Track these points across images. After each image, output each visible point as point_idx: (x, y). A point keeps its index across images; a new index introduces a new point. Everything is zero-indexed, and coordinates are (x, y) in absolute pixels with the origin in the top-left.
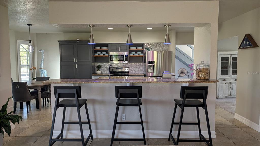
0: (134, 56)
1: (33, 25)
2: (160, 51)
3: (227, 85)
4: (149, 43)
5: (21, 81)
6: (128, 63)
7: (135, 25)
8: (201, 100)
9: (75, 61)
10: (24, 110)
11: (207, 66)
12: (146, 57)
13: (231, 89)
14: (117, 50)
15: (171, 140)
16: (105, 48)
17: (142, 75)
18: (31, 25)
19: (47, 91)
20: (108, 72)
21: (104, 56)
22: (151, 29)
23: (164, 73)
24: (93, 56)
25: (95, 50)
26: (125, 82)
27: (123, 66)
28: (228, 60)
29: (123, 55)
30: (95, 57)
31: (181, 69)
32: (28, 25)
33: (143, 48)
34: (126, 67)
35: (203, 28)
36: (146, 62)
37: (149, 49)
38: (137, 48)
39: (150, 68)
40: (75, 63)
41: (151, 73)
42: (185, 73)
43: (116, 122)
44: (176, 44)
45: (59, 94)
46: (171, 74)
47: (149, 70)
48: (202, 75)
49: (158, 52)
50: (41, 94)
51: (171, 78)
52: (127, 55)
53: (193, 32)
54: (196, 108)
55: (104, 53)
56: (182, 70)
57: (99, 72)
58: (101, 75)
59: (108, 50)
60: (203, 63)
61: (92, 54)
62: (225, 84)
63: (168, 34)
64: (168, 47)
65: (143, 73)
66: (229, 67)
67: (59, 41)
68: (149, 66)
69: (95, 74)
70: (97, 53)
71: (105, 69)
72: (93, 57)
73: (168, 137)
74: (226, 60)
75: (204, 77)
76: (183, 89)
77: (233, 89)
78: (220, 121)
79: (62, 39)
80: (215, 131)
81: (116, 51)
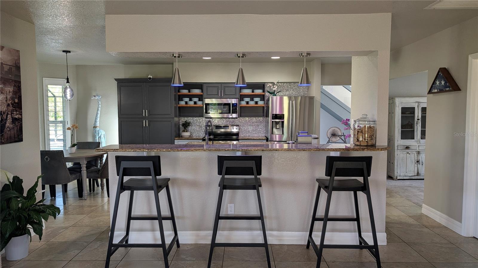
0: (248, 105)
1: (73, 51)
2: (295, 97)
3: (412, 156)
4: (274, 83)
5: (50, 149)
6: (237, 118)
7: (250, 53)
8: (361, 179)
9: (145, 114)
10: (57, 199)
11: (371, 123)
12: (269, 107)
13: (419, 164)
14: (218, 94)
15: (311, 247)
16: (197, 91)
17: (263, 139)
18: (70, 52)
19: (96, 167)
20: (202, 135)
21: (195, 105)
22: (278, 59)
23: (299, 134)
24: (175, 105)
25: (179, 96)
26: (233, 150)
27: (228, 124)
28: (413, 113)
29: (229, 104)
30: (180, 108)
31: (332, 129)
32: (64, 51)
33: (264, 92)
34: (233, 125)
35: (365, 58)
36: (268, 117)
37: (274, 93)
38: (253, 92)
39: (276, 126)
40: (145, 118)
41: (277, 136)
42: (339, 136)
43: (218, 217)
44: (323, 84)
45: (125, 169)
46: (311, 136)
47: (275, 130)
48: (363, 137)
49: (290, 98)
50: (87, 172)
51: (311, 144)
52: (237, 104)
53: (350, 64)
54: (352, 192)
55: (196, 99)
56: (335, 130)
57: (186, 134)
58: (190, 138)
59: (202, 95)
60: (365, 118)
61: (174, 102)
62: (408, 154)
63: (306, 68)
64: (308, 90)
65: (264, 135)
66: (415, 124)
67: (116, 80)
68: (274, 123)
69: (179, 136)
70: (182, 101)
71: (197, 128)
72: (175, 107)
73: (306, 243)
74: (411, 112)
75: (367, 141)
76: (331, 160)
77: (422, 164)
78: (396, 218)
79: (122, 76)
80: (385, 232)
81: (216, 96)
